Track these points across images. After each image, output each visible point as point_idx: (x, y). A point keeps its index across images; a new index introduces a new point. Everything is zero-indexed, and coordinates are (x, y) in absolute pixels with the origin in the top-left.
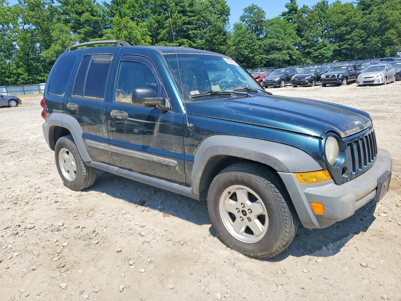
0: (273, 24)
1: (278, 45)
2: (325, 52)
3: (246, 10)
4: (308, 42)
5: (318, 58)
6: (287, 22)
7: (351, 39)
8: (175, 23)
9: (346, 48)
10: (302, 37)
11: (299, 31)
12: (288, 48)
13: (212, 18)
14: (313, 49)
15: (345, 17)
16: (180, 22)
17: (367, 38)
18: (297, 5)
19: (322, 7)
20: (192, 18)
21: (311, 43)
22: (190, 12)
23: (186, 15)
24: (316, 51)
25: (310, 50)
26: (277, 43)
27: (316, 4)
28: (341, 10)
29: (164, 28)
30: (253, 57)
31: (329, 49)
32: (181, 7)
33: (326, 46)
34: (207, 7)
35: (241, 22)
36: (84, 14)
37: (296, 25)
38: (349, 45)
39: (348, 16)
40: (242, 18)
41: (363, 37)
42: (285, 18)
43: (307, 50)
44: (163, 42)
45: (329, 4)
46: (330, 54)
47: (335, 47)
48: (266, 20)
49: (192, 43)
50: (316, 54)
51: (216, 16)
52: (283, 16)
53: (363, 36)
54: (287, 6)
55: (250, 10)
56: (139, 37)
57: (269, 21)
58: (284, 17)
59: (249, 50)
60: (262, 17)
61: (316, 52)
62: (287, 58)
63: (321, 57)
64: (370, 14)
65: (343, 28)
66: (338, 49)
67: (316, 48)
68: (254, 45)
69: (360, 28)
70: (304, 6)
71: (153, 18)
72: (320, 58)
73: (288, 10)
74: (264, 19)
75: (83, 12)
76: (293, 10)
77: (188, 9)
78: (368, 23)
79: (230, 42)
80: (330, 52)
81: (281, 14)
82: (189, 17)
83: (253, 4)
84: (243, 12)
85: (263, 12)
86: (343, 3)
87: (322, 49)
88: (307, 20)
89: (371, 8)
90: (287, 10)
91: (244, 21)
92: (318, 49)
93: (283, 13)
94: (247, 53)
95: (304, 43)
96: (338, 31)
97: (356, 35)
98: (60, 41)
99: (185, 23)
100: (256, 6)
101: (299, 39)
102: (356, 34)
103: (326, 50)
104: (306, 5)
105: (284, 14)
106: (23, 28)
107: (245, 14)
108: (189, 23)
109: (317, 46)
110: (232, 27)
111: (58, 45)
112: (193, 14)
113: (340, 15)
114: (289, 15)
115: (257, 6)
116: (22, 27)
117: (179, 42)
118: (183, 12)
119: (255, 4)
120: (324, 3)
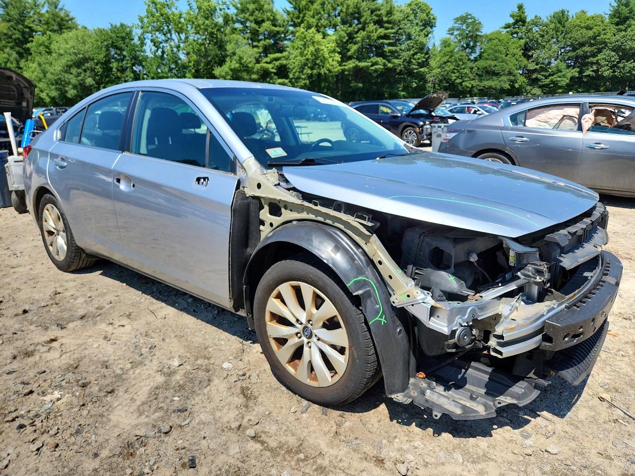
0: (491, 40)
1: (496, 68)
2: (559, 79)
3: (457, 20)
4: (537, 64)
5: (549, 88)
6: (511, 37)
7: (597, 63)
8: (369, 37)
9: (589, 76)
10: (529, 57)
11: (527, 50)
12: (510, 73)
13: (414, 31)
14: (542, 75)
15: (590, 33)
16: (374, 36)
17: (618, 62)
18: (526, 14)
19: (560, 18)
20: (390, 31)
21: (540, 67)
22: (388, 22)
23: (383, 27)
24: (546, 77)
25: (539, 76)
26: (496, 66)
27: (552, 14)
28: (587, 24)
29: (355, 43)
30: (461, 84)
31: (564, 76)
32: (376, 15)
33: (561, 72)
34: (408, 16)
35: (449, 36)
36: (264, 24)
37: (522, 42)
38: (593, 71)
39: (594, 33)
40: (451, 31)
41: (614, 61)
42: (508, 32)
43: (534, 76)
44: (353, 60)
45: (570, 14)
46: (564, 82)
47: (574, 72)
48: (482, 34)
49: (387, 63)
50: (547, 81)
51: (418, 29)
52: (506, 28)
53: (613, 59)
54: (512, 16)
55: (463, 19)
56: (327, 56)
57: (486, 36)
58: (507, 30)
59: (457, 74)
60: (477, 30)
61: (546, 79)
62: (507, 86)
63: (552, 85)
64: (625, 30)
65: (587, 48)
66: (577, 76)
67: (547, 74)
68: (464, 69)
69: (610, 49)
70: (536, 16)
71: (343, 30)
72: (551, 87)
73: (514, 21)
74: (480, 34)
75: (263, 21)
76: (520, 20)
77: (385, 19)
78: (622, 43)
79: (433, 63)
80: (565, 79)
81: (504, 26)
82: (387, 29)
83: (467, 13)
84: (452, 22)
85: (480, 23)
86: (589, 15)
87: (555, 76)
88: (538, 36)
89: (628, 22)
90: (512, 21)
91: (452, 34)
92: (550, 75)
94: (454, 78)
95: (532, 66)
96: (580, 52)
97: (603, 59)
98: (236, 58)
99: (380, 37)
100: (470, 15)
101: (524, 61)
102: (604, 56)
103: (560, 77)
104: (538, 15)
105: (507, 26)
107: (455, 25)
108: (386, 37)
109: (548, 71)
110: (438, 44)
111: (234, 62)
112: (390, 26)
113: (584, 31)
114: (514, 28)
115: (473, 15)
117: (372, 62)
118: (379, 23)
119: (470, 13)
120: (563, 12)
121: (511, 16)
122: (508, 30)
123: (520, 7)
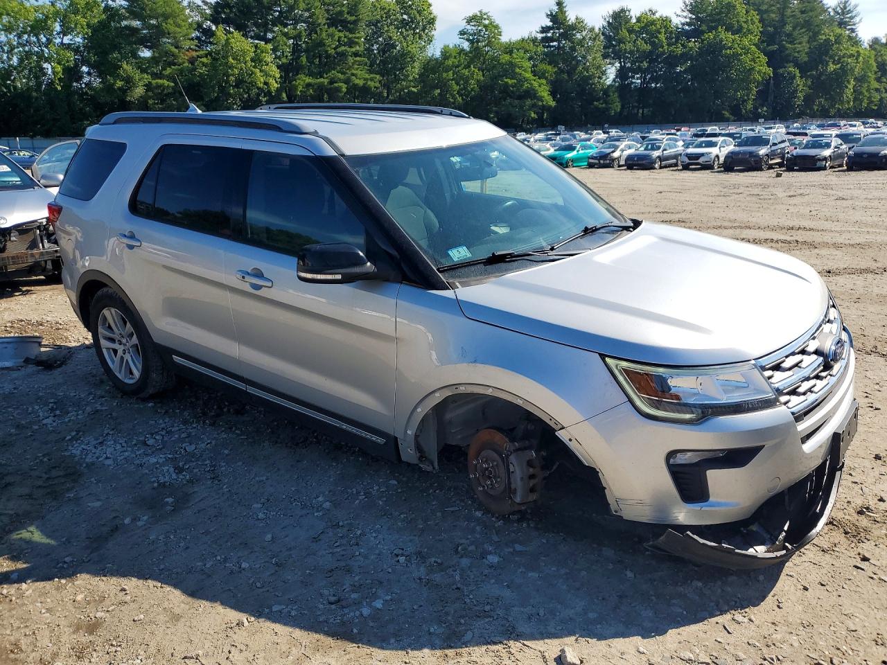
3: (469, 21)
18: (567, 14)
19: (619, 18)
20: (357, 35)
22: (355, 23)
23: (346, 30)
35: (462, 42)
40: (462, 33)
42: (542, 38)
45: (632, 14)
48: (501, 42)
52: (542, 32)
54: (553, 17)
55: (478, 19)
70: (577, 19)
77: (351, 19)
81: (539, 29)
82: (352, 32)
83: (481, 12)
84: (464, 23)
85: (497, 27)
86: (656, 16)
90: (550, 24)
91: (467, 40)
93: (542, 28)
99: (342, 44)
100: (486, 14)
105: (545, 30)
106: (62, 41)
108: (350, 43)
110: (438, 53)
115: (488, 15)
116: (60, 40)
119: (484, 11)
120: (623, 11)
121: (548, 15)
122: (545, 35)
123: (559, 4)
